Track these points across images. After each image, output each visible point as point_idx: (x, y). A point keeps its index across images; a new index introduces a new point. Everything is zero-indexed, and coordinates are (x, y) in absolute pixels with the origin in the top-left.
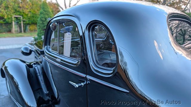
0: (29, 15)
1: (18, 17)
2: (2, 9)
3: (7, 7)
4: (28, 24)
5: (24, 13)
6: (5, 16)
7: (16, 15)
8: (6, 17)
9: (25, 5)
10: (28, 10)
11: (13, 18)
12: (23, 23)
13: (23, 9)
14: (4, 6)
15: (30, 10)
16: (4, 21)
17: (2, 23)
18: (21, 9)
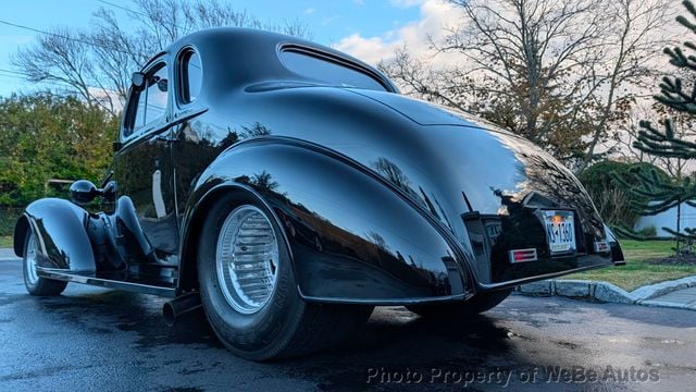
1: (64, 184)
2: (14, 159)
3: (30, 153)
5: (83, 169)
6: (19, 181)
7: (56, 177)
8: (22, 185)
10: (99, 163)
11: (46, 185)
13: (84, 158)
14: (22, 148)
15: (105, 162)
16: (13, 196)
17: (7, 202)
18: (77, 158)
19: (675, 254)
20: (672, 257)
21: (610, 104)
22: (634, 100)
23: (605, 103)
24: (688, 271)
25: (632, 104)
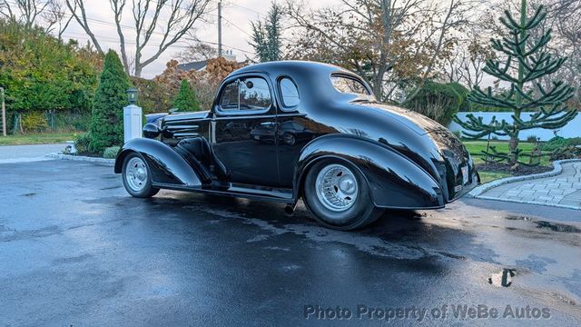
0: (27, 85)
4: (20, 111)
5: (10, 78)
9: (15, 57)
10: (24, 72)
12: (6, 107)
13: (10, 68)
15: (29, 72)
18: (4, 67)
19: (484, 162)
20: (482, 165)
21: (440, 45)
22: (456, 42)
23: (437, 43)
24: (494, 176)
25: (455, 45)
